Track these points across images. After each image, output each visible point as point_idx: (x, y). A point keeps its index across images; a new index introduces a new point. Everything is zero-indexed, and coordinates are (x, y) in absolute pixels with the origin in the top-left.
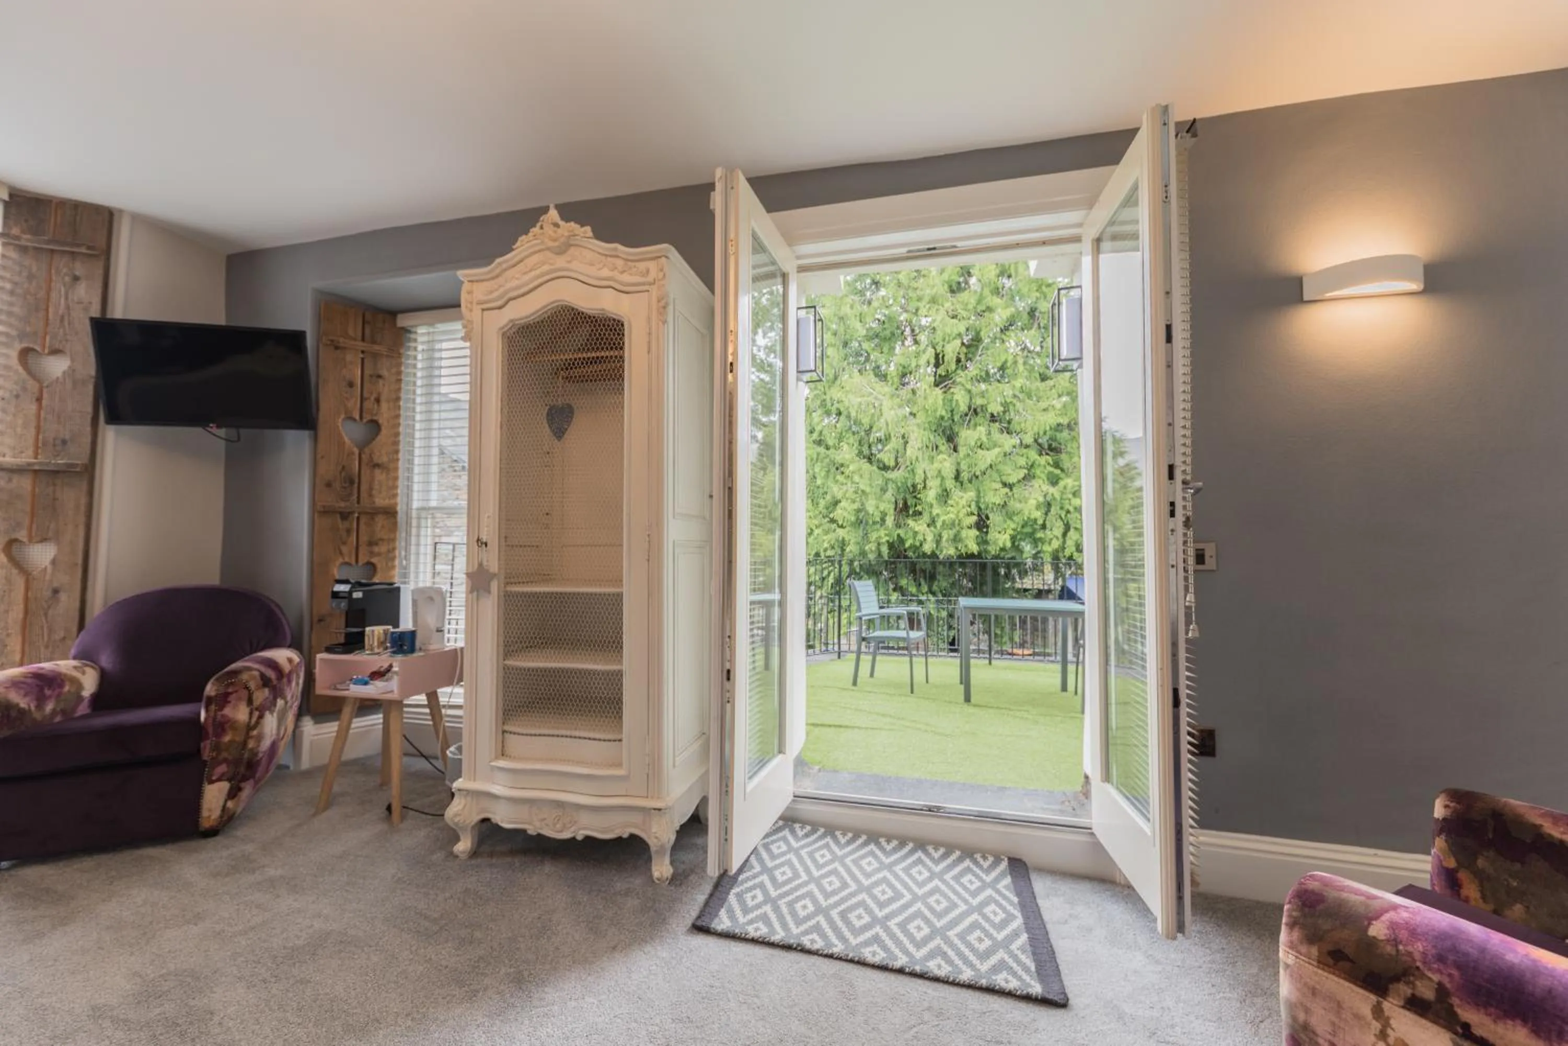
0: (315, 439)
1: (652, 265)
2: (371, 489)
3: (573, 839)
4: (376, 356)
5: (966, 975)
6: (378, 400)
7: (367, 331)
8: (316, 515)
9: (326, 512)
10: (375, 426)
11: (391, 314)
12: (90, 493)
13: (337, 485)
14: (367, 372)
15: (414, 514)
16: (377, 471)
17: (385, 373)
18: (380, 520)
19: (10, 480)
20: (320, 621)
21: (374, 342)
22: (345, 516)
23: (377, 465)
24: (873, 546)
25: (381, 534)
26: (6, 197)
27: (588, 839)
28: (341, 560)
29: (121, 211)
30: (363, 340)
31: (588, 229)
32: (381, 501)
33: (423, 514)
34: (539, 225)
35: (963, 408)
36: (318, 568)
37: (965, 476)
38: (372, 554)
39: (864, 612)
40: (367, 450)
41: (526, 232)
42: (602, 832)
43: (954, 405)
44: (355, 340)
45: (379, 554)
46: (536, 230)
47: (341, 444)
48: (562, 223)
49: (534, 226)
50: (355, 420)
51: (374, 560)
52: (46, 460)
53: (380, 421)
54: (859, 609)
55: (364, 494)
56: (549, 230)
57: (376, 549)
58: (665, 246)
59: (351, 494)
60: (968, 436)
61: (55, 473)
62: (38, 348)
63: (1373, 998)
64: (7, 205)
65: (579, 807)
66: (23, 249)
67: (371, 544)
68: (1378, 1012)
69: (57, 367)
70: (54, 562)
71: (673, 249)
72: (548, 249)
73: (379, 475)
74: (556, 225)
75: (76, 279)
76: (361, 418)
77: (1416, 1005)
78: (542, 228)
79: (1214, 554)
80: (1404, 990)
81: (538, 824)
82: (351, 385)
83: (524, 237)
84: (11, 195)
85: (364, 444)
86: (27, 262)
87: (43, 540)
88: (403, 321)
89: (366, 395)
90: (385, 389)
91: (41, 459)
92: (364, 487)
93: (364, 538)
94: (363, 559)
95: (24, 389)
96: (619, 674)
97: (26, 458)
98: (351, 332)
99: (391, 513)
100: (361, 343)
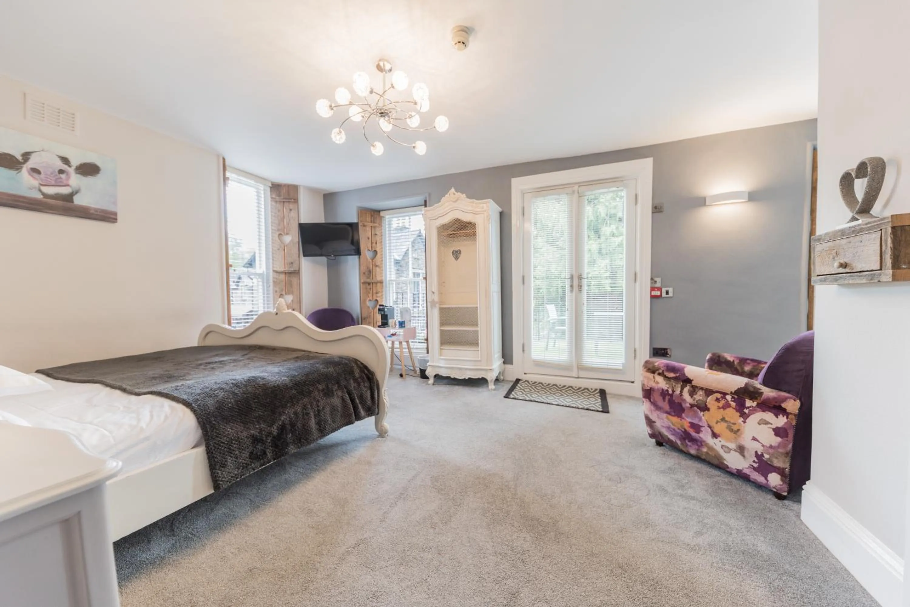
0: (359, 258)
1: (485, 205)
2: (376, 274)
3: (465, 379)
4: (375, 227)
5: (581, 407)
6: (376, 243)
7: (372, 219)
8: (361, 284)
9: (364, 283)
10: (376, 252)
11: (379, 211)
12: (299, 279)
13: (367, 273)
14: (373, 233)
15: (388, 282)
16: (377, 268)
17: (377, 233)
18: (379, 285)
19: (279, 276)
20: (364, 319)
21: (374, 223)
22: (369, 284)
23: (377, 266)
24: (554, 289)
25: (379, 290)
26: (271, 185)
27: (470, 379)
28: (369, 299)
29: (300, 186)
30: (371, 222)
31: (464, 195)
32: (379, 279)
33: (391, 282)
34: (448, 194)
35: (603, 215)
36: (362, 302)
37: (604, 251)
38: (377, 297)
39: (551, 318)
40: (374, 261)
41: (444, 196)
42: (474, 376)
43: (598, 214)
44: (369, 222)
45: (379, 297)
46: (447, 196)
47: (367, 259)
48: (456, 193)
49: (447, 194)
50: (370, 250)
51: (378, 299)
52: (287, 269)
53: (377, 250)
54: (549, 317)
55: (374, 276)
56: (452, 195)
57: (378, 295)
58: (489, 200)
59: (370, 276)
60: (606, 230)
61: (290, 273)
62: (282, 233)
63: (653, 375)
64: (271, 188)
65: (466, 369)
66: (276, 202)
67: (377, 293)
68: (654, 377)
69: (288, 239)
70: (292, 301)
71: (491, 200)
72: (451, 201)
73: (378, 269)
74: (454, 194)
75: (291, 210)
76: (372, 249)
77: (659, 374)
78: (449, 195)
79: (672, 291)
80: (657, 372)
81: (454, 375)
82: (368, 238)
83: (443, 198)
84: (272, 184)
85: (373, 258)
86: (278, 205)
87: (289, 294)
88: (382, 214)
89: (373, 241)
90: (378, 238)
91: (286, 269)
92: (374, 274)
93: (374, 291)
94: (375, 298)
95: (280, 247)
96: (477, 331)
97: (282, 269)
98: (368, 220)
99: (381, 282)
100: (370, 224)
